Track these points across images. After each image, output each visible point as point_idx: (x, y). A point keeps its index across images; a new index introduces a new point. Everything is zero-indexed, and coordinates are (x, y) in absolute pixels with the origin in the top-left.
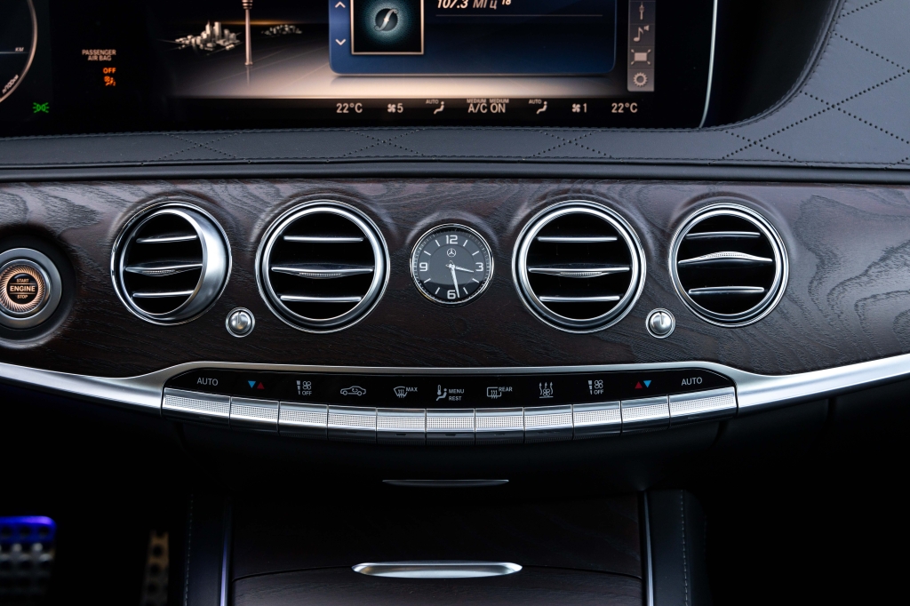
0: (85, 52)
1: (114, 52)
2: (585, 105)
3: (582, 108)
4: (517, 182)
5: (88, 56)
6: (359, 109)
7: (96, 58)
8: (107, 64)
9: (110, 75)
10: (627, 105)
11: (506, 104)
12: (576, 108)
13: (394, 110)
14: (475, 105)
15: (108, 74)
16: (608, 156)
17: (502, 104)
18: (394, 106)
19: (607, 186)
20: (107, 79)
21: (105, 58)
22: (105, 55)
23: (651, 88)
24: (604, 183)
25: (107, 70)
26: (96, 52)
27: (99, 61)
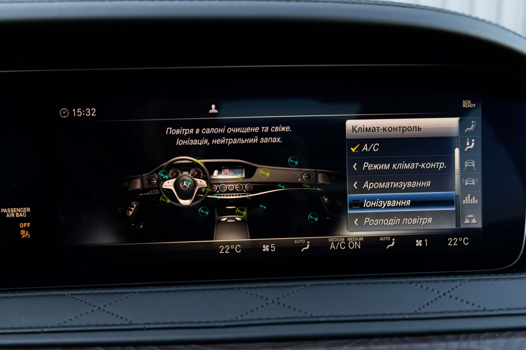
0: (3, 210)
1: (29, 209)
2: (426, 240)
3: (423, 243)
4: (406, 342)
5: (6, 213)
6: (238, 250)
7: (13, 215)
8: (22, 220)
9: (26, 229)
10: (460, 239)
11: (361, 241)
12: (419, 243)
13: (268, 250)
14: (335, 244)
15: (23, 229)
16: (482, 308)
17: (358, 242)
18: (268, 246)
19: (490, 342)
20: (23, 232)
21: (21, 215)
22: (20, 212)
23: (480, 225)
24: (486, 338)
25: (22, 225)
26: (14, 210)
27: (15, 218)
